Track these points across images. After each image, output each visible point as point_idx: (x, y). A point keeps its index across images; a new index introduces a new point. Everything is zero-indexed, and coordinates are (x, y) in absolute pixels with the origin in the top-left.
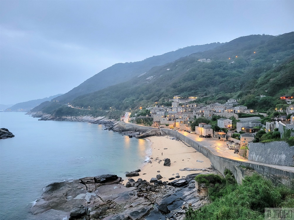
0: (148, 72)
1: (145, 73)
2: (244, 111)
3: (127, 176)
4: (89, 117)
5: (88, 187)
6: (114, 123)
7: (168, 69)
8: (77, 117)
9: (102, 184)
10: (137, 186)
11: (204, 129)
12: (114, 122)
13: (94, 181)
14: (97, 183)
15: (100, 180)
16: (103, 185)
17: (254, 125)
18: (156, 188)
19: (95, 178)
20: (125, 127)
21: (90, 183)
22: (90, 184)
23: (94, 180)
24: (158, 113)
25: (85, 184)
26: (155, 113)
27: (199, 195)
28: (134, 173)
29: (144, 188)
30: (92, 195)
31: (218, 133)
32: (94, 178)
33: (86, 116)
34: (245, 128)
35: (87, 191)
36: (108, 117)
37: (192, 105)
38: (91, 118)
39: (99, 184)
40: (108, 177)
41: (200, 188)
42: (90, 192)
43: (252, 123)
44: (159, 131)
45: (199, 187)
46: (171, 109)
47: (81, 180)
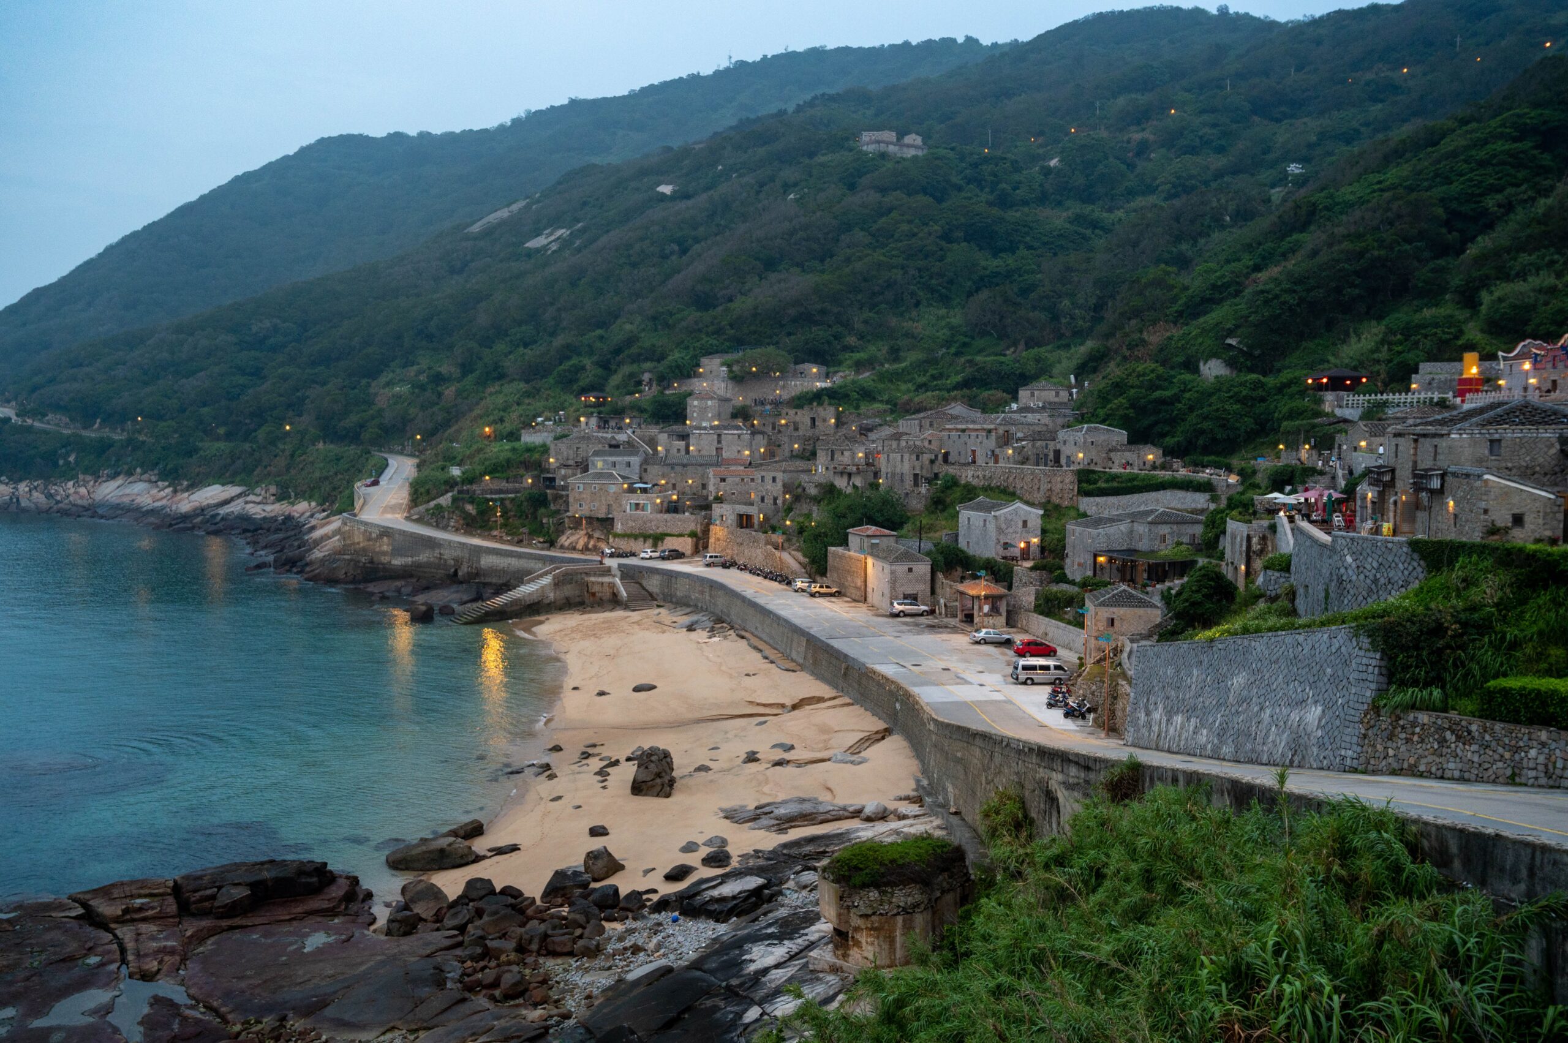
0: (538, 201)
1: (515, 207)
2: (1112, 455)
3: (397, 864)
4: (139, 487)
5: (130, 945)
6: (313, 528)
7: (666, 189)
8: (53, 489)
9: (225, 923)
10: (462, 929)
11: (880, 564)
12: (313, 522)
13: (171, 906)
14: (194, 915)
15: (213, 897)
16: (232, 928)
17: (1163, 539)
18: (578, 932)
19: (177, 889)
20: (385, 553)
21: (144, 920)
22: (144, 927)
23: (171, 900)
24: (600, 464)
25: (108, 930)
26: (577, 464)
27: (839, 962)
28: (443, 842)
29: (504, 936)
30: (161, 993)
31: (961, 587)
32: (171, 884)
33: (119, 481)
34: (1115, 555)
35: (124, 970)
36: (273, 489)
37: (813, 420)
38: (154, 491)
39: (205, 923)
40: (266, 875)
41: (847, 922)
42: (147, 977)
43: (1153, 527)
44: (606, 579)
45: (839, 915)
46: (684, 437)
47: (84, 905)
